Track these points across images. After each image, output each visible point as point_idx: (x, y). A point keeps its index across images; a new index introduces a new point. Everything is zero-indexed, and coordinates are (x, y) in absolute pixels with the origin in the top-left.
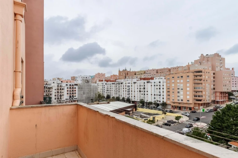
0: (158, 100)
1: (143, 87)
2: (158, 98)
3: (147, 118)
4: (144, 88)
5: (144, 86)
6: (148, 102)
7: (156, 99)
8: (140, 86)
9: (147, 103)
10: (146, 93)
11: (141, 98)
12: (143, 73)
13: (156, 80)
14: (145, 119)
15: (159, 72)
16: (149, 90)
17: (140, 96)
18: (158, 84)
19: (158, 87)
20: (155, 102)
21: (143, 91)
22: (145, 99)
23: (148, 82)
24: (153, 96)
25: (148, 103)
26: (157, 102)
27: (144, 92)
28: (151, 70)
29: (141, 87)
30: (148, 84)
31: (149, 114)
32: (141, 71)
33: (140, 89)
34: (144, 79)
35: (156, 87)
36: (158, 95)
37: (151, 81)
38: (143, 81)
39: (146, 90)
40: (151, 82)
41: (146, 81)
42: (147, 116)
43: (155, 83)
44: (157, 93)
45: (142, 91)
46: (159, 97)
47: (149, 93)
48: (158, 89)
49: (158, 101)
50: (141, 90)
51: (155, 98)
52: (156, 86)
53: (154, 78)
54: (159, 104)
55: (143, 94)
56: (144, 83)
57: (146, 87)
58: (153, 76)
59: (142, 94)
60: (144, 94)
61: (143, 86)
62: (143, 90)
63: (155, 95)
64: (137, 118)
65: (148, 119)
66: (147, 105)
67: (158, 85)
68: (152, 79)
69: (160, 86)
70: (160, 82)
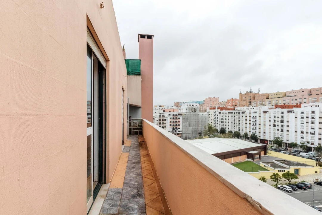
0: (309, 140)
1: (280, 119)
2: (308, 138)
3: (283, 169)
4: (282, 121)
5: (282, 117)
6: (289, 142)
7: (304, 140)
8: (275, 117)
9: (286, 144)
10: (285, 128)
11: (276, 136)
12: (281, 96)
13: (307, 109)
14: (280, 169)
15: (313, 93)
16: (292, 124)
17: (274, 133)
18: (310, 115)
19: (310, 120)
20: (304, 143)
21: (280, 126)
22: (283, 138)
23: (288, 112)
24: (299, 135)
25: (289, 144)
26: (306, 144)
27: (282, 126)
28: (297, 92)
29: (276, 119)
30: (290, 114)
31: (289, 163)
33: (275, 121)
34: (283, 107)
35: (305, 120)
36: (309, 133)
37: (294, 109)
38: (280, 110)
39: (285, 124)
40: (295, 111)
41: (285, 110)
42: (284, 165)
43: (303, 113)
44: (307, 129)
45: (278, 125)
46: (311, 137)
47: (292, 129)
48: (310, 123)
49: (308, 143)
50: (276, 124)
51: (302, 138)
52: (305, 117)
53: (302, 106)
54: (311, 148)
55: (280, 130)
56: (283, 113)
57: (285, 120)
58: (300, 100)
59: (278, 130)
60: (282, 131)
61: (280, 117)
62: (280, 124)
63: (302, 132)
64: (266, 167)
65: (286, 171)
66: (286, 146)
67: (310, 117)
68: (298, 106)
69: (313, 118)
70: (313, 112)
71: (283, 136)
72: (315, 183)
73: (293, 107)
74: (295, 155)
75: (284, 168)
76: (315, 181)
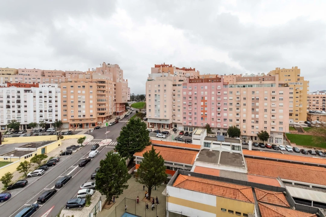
0: (48, 118)
1: (16, 99)
2: (47, 116)
3: (30, 154)
4: (19, 102)
5: (19, 97)
6: (28, 123)
7: (43, 118)
8: (8, 97)
9: (24, 125)
10: (22, 109)
11: (12, 119)
12: (12, 73)
13: (44, 89)
14: (26, 155)
15: (46, 74)
16: (30, 104)
17: (9, 116)
18: (48, 95)
19: (48, 99)
20: (43, 122)
21: (16, 107)
22: (20, 120)
23: (26, 91)
24: (38, 114)
25: (27, 125)
26: (45, 122)
27: (19, 107)
28: (30, 71)
29: (11, 99)
30: (27, 93)
31: (34, 145)
32: (7, 69)
33: (9, 102)
34: (18, 85)
35: (43, 99)
36: (48, 111)
37: (32, 89)
38: (16, 89)
39: (22, 104)
40: (33, 90)
41: (22, 89)
42: (31, 149)
43: (41, 92)
44: (45, 108)
45: (13, 106)
46: (49, 115)
47: (30, 109)
48: (48, 101)
49: (47, 120)
50: (11, 104)
51: (41, 116)
52: (43, 97)
53: (40, 85)
54: (49, 124)
55: (16, 112)
56: (19, 92)
57: (22, 99)
58: (33, 80)
59: (14, 112)
60: (19, 112)
61: (16, 97)
62: (16, 105)
63: (41, 111)
65: (33, 156)
66: (24, 128)
67: (48, 97)
68: (36, 85)
69: (50, 97)
70: (50, 92)
71: (20, 118)
72: (61, 155)
73: (30, 86)
74: (37, 135)
75: (31, 152)
76: (60, 153)
